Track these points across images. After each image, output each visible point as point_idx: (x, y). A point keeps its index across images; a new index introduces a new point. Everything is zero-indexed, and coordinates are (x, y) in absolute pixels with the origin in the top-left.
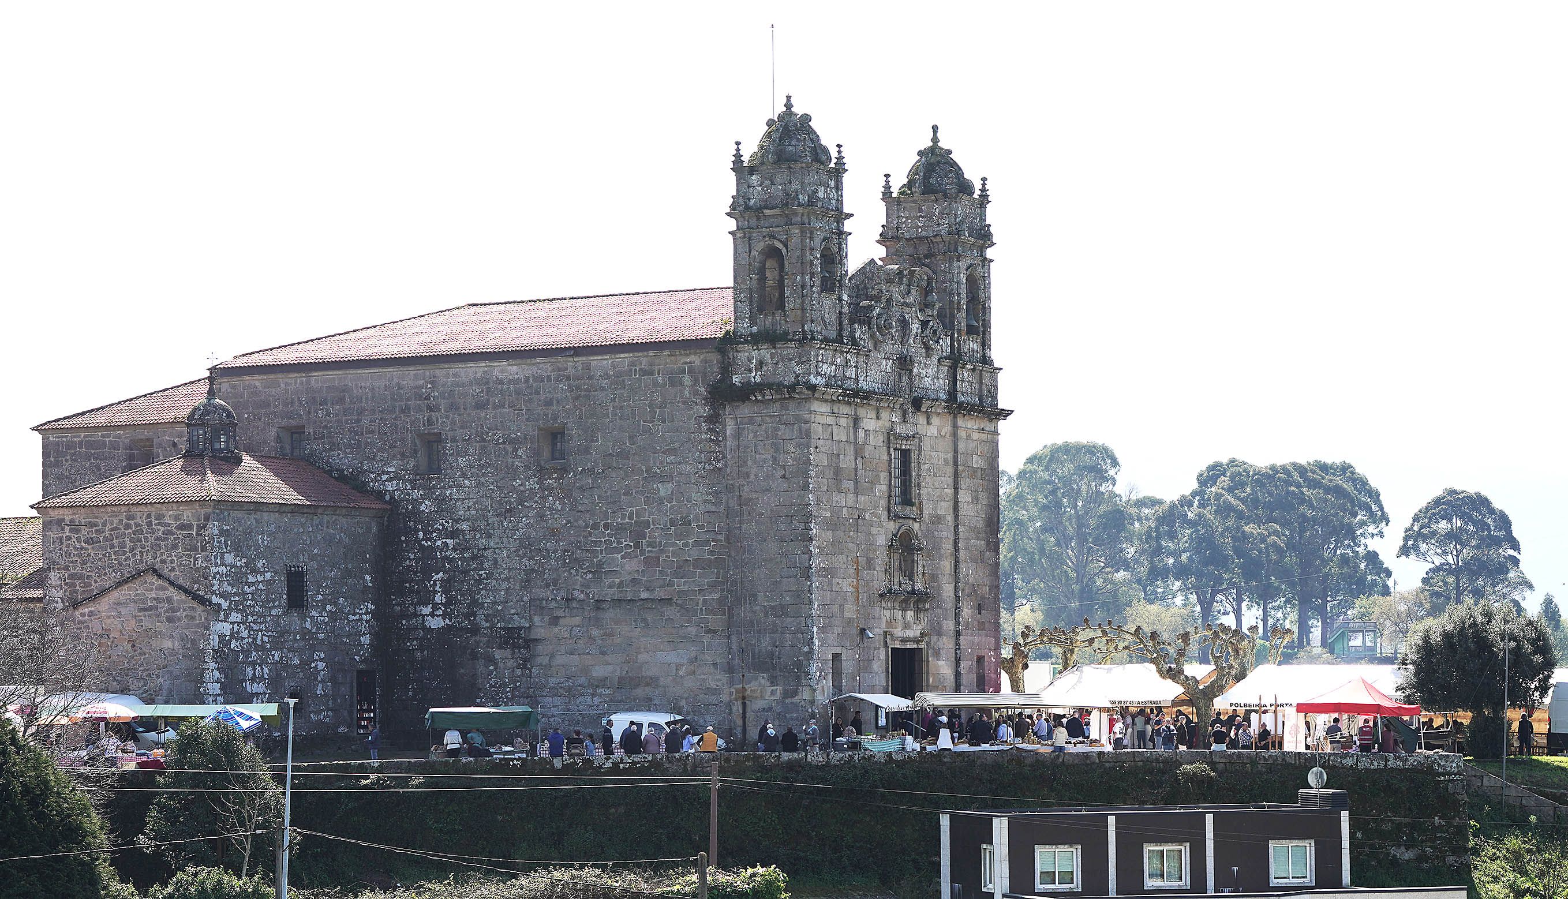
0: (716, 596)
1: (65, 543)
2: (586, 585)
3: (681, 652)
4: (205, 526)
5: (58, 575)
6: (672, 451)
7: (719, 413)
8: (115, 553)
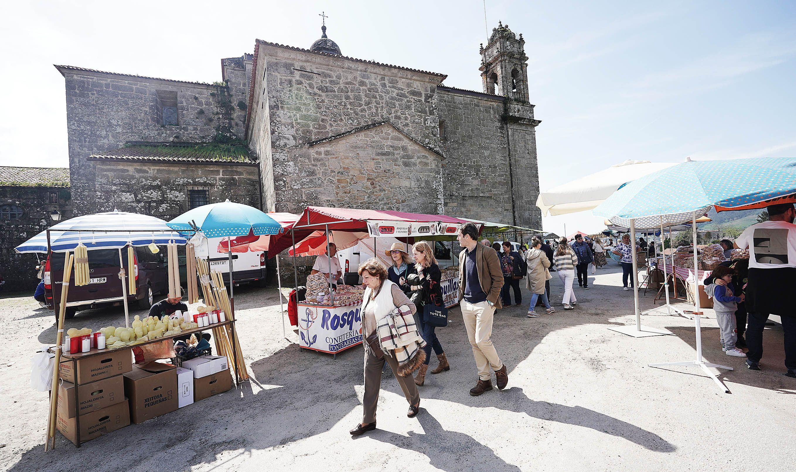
0: (507, 196)
1: (295, 87)
2: (458, 189)
3: (496, 218)
5: (288, 114)
6: (488, 138)
7: (505, 126)
8: (351, 103)
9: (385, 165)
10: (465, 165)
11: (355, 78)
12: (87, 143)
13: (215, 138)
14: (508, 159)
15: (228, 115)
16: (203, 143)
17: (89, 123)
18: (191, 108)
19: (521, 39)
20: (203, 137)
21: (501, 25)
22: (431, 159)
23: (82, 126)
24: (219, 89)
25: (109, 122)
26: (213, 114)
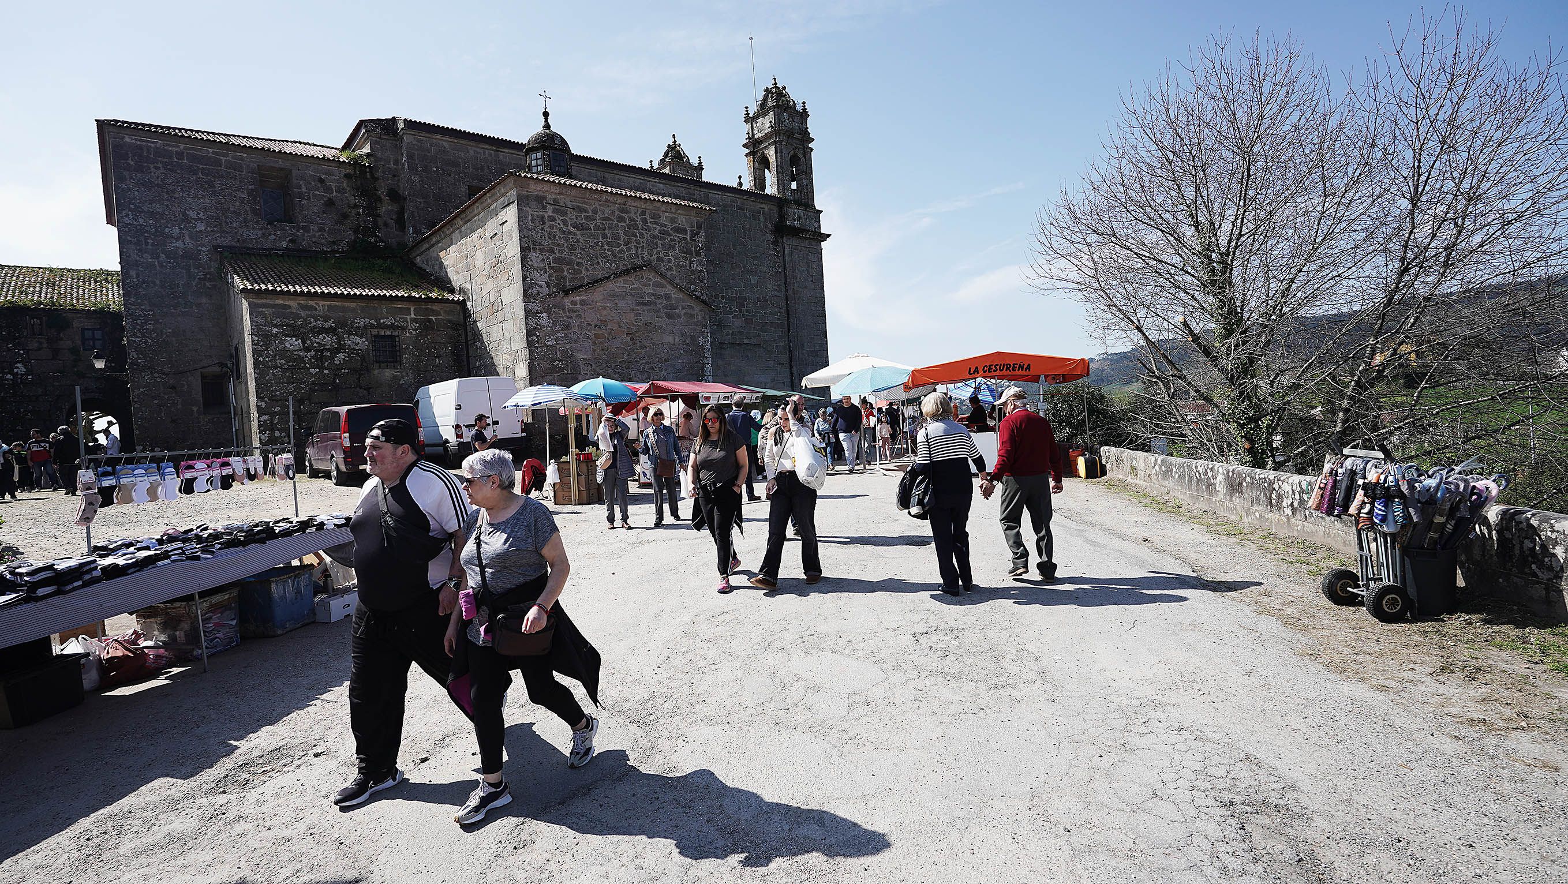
0: (782, 344)
1: (548, 224)
3: (767, 376)
4: (697, 234)
5: (541, 257)
6: (756, 258)
7: (780, 241)
8: (608, 243)
9: (646, 317)
10: (723, 297)
11: (613, 212)
12: (149, 247)
13: (353, 245)
14: (784, 289)
15: (372, 210)
16: (334, 251)
17: (152, 215)
18: (315, 195)
19: (805, 110)
20: (334, 243)
21: (776, 84)
22: (697, 309)
23: (140, 220)
24: (357, 169)
25: (184, 214)
26: (349, 206)
